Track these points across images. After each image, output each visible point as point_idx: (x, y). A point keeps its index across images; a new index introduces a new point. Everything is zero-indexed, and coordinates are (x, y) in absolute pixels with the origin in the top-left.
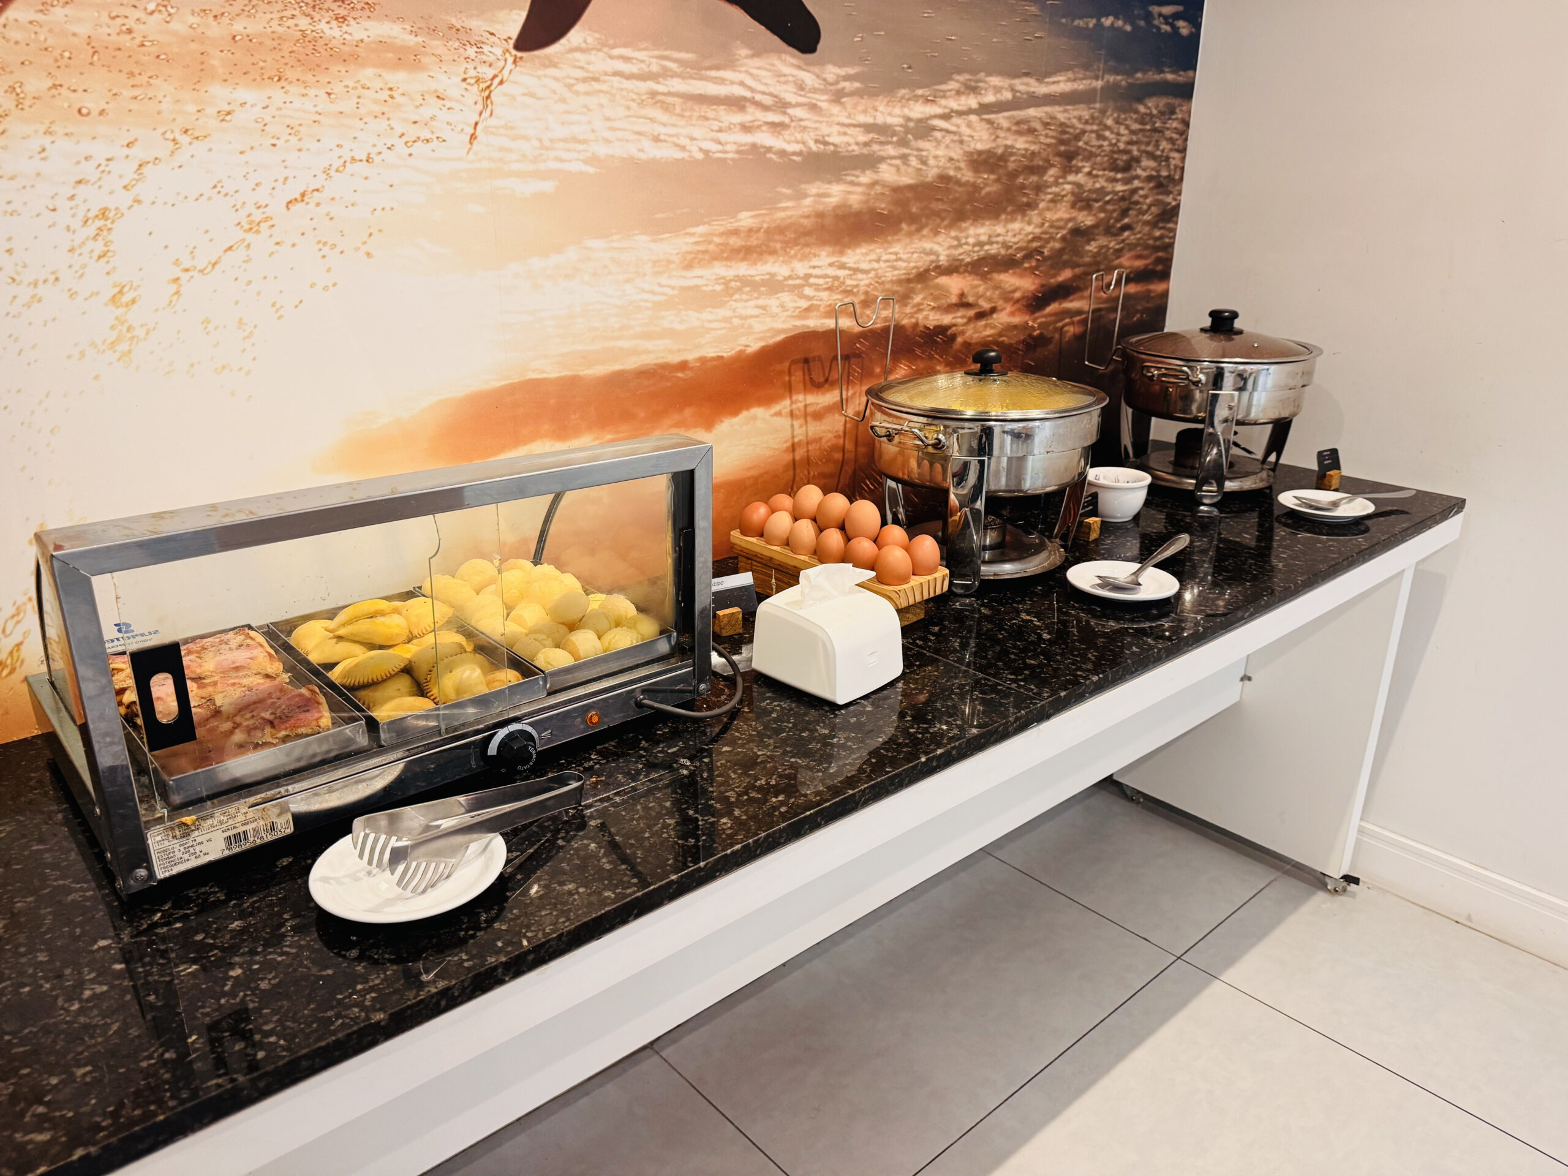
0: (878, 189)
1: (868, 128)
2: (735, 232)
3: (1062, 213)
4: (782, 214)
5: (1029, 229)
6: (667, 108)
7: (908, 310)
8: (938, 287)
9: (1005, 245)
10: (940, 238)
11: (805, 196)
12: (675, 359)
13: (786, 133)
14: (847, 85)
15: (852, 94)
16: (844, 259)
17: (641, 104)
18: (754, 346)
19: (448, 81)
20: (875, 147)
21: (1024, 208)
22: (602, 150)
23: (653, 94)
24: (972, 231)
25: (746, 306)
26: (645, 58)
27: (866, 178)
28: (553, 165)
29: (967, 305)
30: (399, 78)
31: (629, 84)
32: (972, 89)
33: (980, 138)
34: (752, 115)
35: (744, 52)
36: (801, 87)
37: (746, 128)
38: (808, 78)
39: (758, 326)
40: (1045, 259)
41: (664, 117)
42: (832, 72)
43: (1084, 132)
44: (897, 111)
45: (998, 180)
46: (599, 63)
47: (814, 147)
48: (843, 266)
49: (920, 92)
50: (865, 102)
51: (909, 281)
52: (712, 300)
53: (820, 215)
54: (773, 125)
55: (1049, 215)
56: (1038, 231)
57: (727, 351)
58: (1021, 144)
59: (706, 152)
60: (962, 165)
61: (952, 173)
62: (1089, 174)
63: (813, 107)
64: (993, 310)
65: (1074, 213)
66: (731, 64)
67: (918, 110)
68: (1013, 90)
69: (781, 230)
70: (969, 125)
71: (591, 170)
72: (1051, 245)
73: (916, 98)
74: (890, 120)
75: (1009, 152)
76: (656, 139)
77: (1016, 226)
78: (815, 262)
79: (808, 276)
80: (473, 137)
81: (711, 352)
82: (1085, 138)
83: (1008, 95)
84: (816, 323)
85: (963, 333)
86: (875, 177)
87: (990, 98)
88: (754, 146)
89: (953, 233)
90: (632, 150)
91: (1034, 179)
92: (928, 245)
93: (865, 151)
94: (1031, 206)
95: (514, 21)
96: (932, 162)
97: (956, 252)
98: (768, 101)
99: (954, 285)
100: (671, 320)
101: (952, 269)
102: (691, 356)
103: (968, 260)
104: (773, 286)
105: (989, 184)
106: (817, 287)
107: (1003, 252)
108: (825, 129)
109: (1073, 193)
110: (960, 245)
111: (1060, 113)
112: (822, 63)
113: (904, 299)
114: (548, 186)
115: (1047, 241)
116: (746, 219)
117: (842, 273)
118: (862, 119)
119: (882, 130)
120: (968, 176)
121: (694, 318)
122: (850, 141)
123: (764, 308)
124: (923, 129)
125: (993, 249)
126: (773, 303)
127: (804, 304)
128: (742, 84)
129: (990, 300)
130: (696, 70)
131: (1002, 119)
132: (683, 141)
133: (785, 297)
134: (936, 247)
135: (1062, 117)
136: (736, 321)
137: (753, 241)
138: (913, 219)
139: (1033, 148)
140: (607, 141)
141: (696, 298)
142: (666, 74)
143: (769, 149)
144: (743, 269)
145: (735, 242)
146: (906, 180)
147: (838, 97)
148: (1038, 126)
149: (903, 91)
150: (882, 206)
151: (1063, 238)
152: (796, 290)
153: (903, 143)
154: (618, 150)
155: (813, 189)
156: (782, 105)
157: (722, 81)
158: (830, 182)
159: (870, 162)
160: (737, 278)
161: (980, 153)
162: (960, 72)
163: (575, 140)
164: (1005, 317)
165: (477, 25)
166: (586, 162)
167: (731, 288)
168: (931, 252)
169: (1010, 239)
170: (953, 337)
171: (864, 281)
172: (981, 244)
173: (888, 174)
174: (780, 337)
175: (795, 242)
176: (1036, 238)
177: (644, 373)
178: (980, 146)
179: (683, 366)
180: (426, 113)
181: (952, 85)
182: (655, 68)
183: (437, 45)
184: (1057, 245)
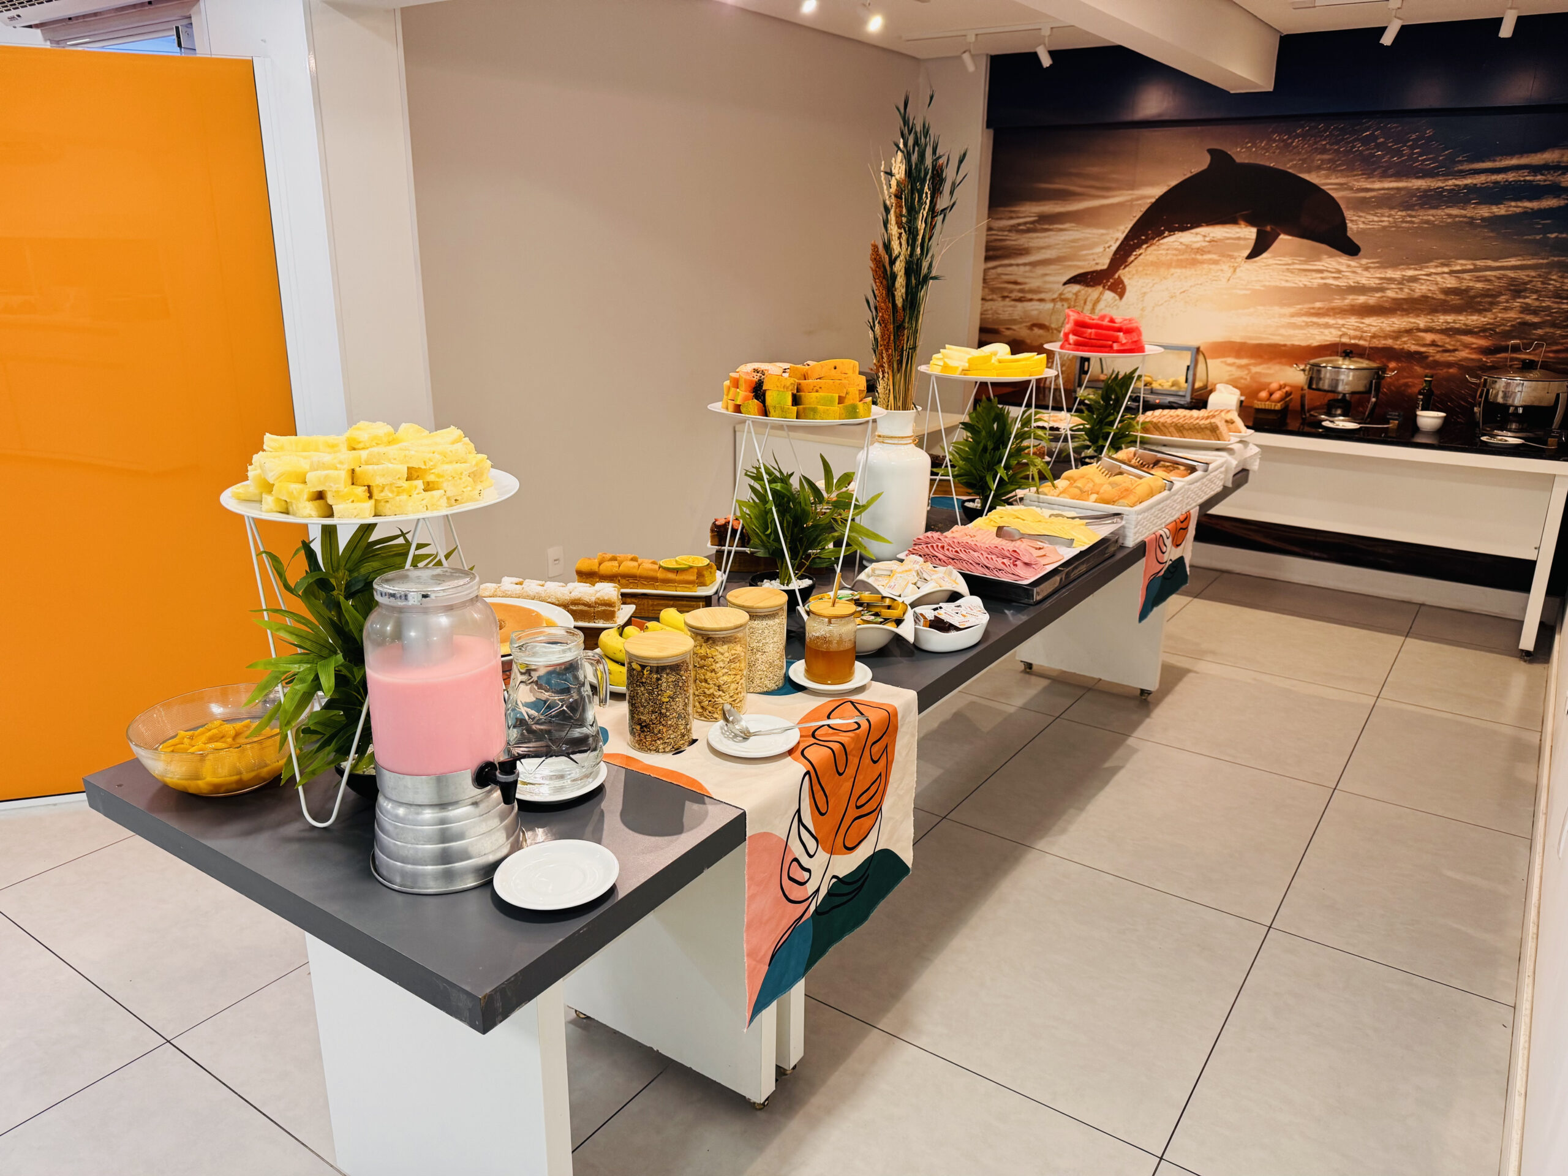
0: (1385, 299)
1: (1381, 279)
2: (1313, 308)
3: (1512, 314)
4: (1334, 304)
5: (1485, 320)
6: (1292, 273)
7: (1398, 342)
8: (1418, 336)
9: (1465, 324)
10: (1420, 318)
11: (1346, 299)
12: (1282, 343)
13: (1340, 280)
14: (1372, 265)
15: (1375, 268)
16: (1363, 321)
17: (1283, 272)
18: (1315, 344)
19: (1225, 267)
20: (1385, 285)
21: (1480, 312)
22: (1267, 284)
23: (1288, 269)
24: (1442, 317)
25: (1315, 331)
26: (1288, 260)
27: (1378, 295)
28: (1250, 287)
29: (1437, 346)
30: (1213, 267)
31: (1280, 267)
32: (1443, 265)
33: (1451, 282)
34: (1326, 274)
35: (1325, 256)
36: (1349, 266)
37: (1322, 278)
38: (1353, 263)
39: (1318, 338)
40: (1496, 333)
41: (1289, 274)
42: (1364, 261)
43: (1531, 281)
44: (1399, 273)
45: (1462, 299)
46: (1271, 261)
47: (1352, 284)
48: (1363, 323)
49: (1413, 266)
50: (1380, 270)
51: (1400, 332)
52: (1300, 327)
53: (1352, 306)
54: (1334, 278)
55: (1500, 315)
56: (1491, 321)
57: (1304, 344)
58: (1479, 285)
59: (1305, 285)
60: (1437, 292)
61: (1430, 295)
62: (1537, 299)
63: (1354, 272)
64: (1455, 350)
65: (1522, 316)
66: (1319, 260)
67: (1410, 273)
68: (1474, 265)
69: (1333, 309)
70: (1443, 278)
71: (1262, 288)
72: (1502, 327)
73: (1410, 269)
74: (1393, 276)
75: (1468, 289)
76: (1287, 281)
77: (1475, 318)
78: (1348, 320)
79: (1343, 325)
80: (1229, 280)
81: (1297, 343)
82: (1533, 283)
83: (1472, 267)
84: (1345, 340)
85: (1433, 356)
86: (1383, 295)
87: (1458, 268)
88: (1325, 284)
89: (1429, 317)
90: (1278, 284)
91: (1489, 299)
92: (1413, 320)
93: (1379, 286)
94: (1489, 310)
95: (1247, 252)
96: (1417, 291)
97: (1431, 325)
98: (1334, 270)
99: (1429, 337)
100: (1282, 331)
101: (1428, 330)
102: (1289, 343)
103: (1439, 328)
104: (1327, 326)
105: (1455, 300)
106: (1348, 329)
107: (1463, 327)
108: (1358, 279)
109: (1521, 307)
110: (1434, 322)
111: (1511, 274)
112: (1360, 258)
113: (1396, 338)
114: (1248, 292)
115: (1500, 326)
116: (1318, 305)
117: (1361, 325)
118: (1378, 275)
119: (1391, 280)
120: (1442, 297)
121: (1291, 332)
122: (1373, 283)
123: (1322, 332)
124: (1414, 279)
125: (1457, 326)
126: (1326, 331)
127: (1340, 333)
128: (1323, 266)
129: (1454, 345)
130: (1306, 262)
131: (1466, 276)
132: (1297, 282)
133: (1333, 330)
134: (1418, 322)
135: (1513, 275)
136: (1309, 335)
137: (1321, 311)
138: (1403, 310)
139: (1488, 287)
140: (1269, 281)
141: (1294, 326)
142: (1294, 263)
143: (1332, 285)
144: (1315, 319)
145: (1312, 311)
146: (1400, 296)
147: (1367, 269)
148: (1493, 278)
149: (1403, 267)
150: (1387, 305)
151: (1512, 326)
152: (1339, 329)
153: (1400, 283)
154: (1273, 284)
155: (1351, 297)
156: (1339, 272)
157: (1315, 265)
158: (1359, 295)
159: (1382, 290)
160: (1311, 322)
161: (1449, 288)
162: (1437, 259)
163: (1259, 281)
164: (1464, 354)
165: (1236, 254)
166: (1262, 286)
167: (1307, 325)
168: (1414, 323)
169: (1469, 322)
170: (1427, 357)
171: (1373, 329)
172: (1448, 323)
173: (1390, 294)
174: (1328, 343)
175: (1339, 313)
176: (1489, 324)
177: (1270, 346)
178: (1449, 286)
179: (1285, 345)
180: (1218, 274)
181: (1431, 264)
182: (1290, 262)
183: (1224, 259)
184: (1507, 328)
